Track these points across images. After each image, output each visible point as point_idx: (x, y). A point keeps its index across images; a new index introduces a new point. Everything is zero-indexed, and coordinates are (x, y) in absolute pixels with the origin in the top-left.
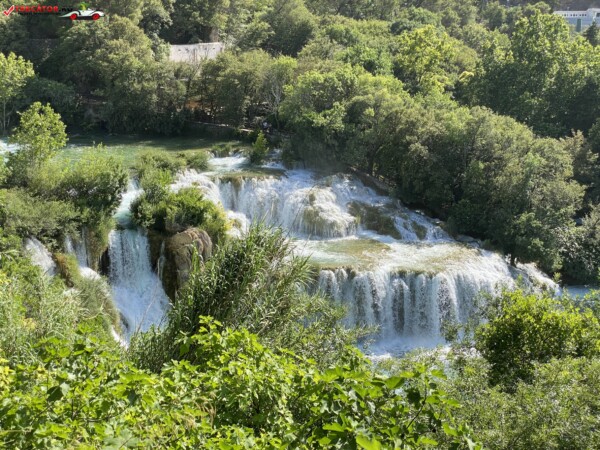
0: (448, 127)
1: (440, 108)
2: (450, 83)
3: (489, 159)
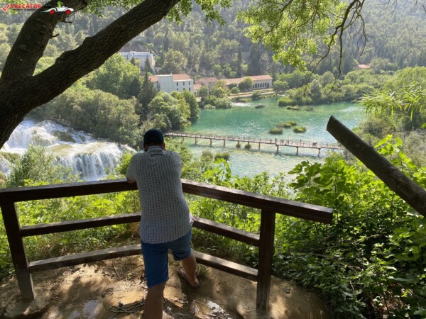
0: (87, 98)
1: (83, 91)
2: (84, 81)
3: (105, 109)
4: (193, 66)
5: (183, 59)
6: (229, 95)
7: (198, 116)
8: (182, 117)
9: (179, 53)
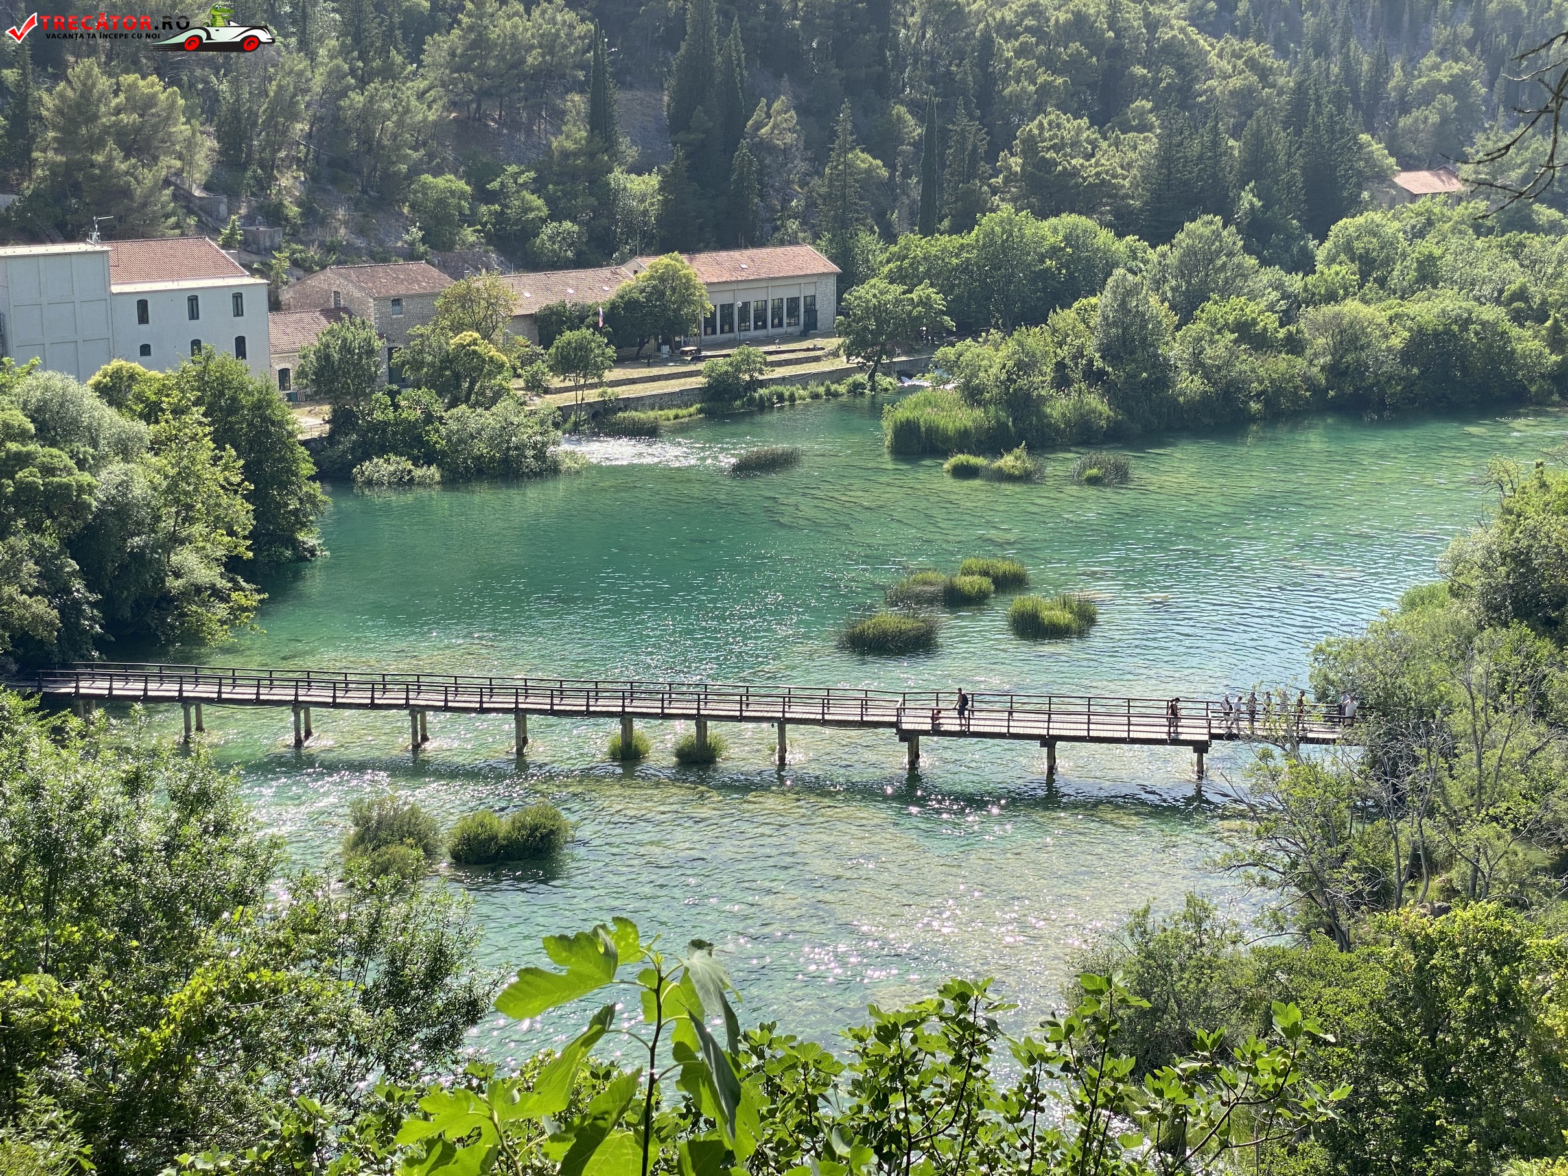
4: (263, 185)
5: (181, 129)
6: (536, 386)
7: (308, 538)
8: (184, 557)
9: (150, 85)
